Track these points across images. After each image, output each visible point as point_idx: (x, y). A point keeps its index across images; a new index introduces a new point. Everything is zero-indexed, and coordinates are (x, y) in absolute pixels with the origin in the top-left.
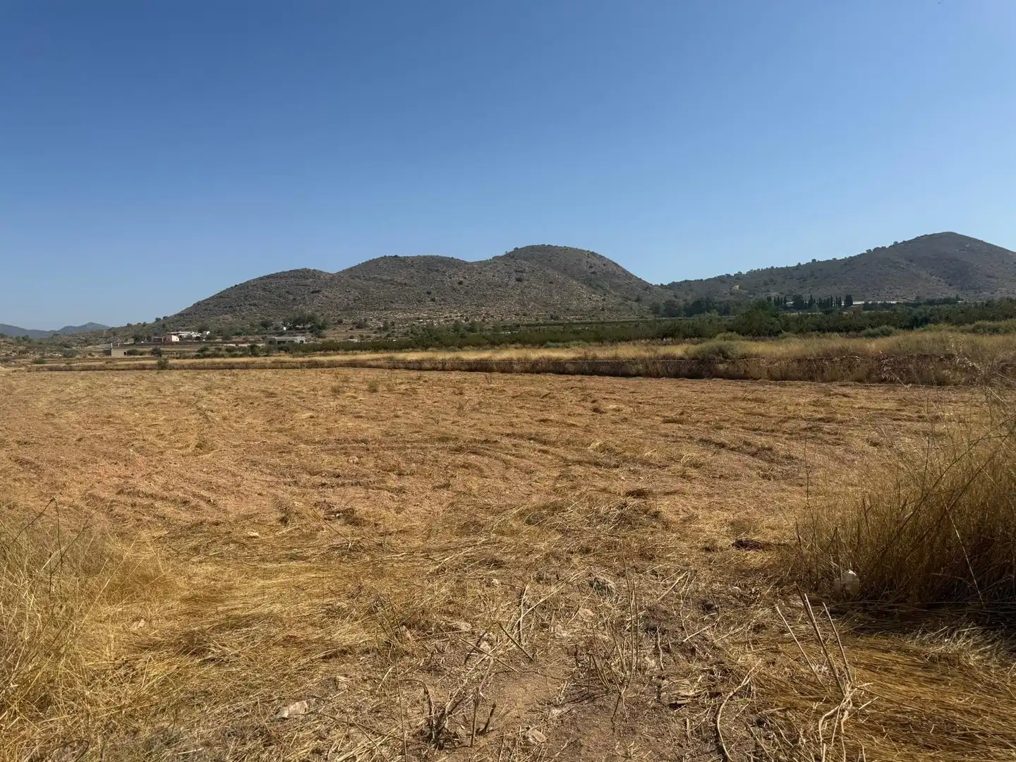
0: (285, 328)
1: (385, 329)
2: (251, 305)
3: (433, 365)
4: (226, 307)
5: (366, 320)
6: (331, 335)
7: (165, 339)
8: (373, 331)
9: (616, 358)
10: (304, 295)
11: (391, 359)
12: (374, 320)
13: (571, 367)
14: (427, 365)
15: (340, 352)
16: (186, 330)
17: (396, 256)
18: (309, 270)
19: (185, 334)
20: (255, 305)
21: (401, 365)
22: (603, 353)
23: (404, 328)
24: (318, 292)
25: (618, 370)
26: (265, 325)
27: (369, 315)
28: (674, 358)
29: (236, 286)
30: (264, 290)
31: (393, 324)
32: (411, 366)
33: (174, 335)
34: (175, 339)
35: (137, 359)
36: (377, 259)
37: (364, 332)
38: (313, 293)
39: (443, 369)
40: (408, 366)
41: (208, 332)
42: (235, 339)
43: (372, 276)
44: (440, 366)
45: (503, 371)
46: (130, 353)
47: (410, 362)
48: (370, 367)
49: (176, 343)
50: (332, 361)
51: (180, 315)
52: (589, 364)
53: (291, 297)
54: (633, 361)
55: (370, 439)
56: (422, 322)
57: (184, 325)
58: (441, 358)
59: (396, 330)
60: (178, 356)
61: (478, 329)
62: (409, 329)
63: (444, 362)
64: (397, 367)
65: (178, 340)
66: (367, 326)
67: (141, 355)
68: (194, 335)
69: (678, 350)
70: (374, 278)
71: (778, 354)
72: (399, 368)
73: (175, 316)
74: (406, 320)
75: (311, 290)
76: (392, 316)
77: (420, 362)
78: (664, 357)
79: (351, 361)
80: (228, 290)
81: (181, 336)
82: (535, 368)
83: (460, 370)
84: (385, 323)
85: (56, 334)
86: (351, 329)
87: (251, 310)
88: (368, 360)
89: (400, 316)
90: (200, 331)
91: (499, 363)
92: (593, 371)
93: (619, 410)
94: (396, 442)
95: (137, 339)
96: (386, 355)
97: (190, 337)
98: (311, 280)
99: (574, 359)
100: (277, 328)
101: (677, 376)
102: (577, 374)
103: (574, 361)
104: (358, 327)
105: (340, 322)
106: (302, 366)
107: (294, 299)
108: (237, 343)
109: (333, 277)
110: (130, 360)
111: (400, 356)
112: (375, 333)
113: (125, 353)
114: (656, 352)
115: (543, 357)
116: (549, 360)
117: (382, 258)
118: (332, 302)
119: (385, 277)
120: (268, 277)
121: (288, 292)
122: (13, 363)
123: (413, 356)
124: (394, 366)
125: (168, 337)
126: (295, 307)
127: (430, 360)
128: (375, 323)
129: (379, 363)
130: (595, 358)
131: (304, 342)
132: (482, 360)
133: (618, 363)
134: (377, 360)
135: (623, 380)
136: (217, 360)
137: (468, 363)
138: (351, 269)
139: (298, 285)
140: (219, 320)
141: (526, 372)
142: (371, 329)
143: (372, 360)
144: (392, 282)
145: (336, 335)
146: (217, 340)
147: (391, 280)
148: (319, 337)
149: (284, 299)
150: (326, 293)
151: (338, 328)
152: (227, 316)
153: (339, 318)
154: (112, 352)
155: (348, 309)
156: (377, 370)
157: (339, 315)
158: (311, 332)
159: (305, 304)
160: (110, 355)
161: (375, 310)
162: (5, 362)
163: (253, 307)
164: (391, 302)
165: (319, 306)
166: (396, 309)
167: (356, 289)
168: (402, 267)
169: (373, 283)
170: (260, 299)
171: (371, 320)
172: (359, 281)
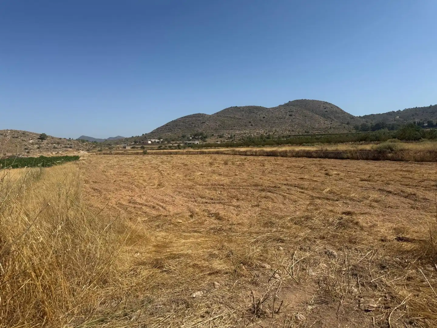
0: (191, 138)
1: (231, 138)
3: (252, 153)
4: (169, 129)
5: (223, 134)
6: (209, 141)
7: (146, 142)
9: (337, 150)
10: (198, 124)
11: (234, 151)
13: (315, 155)
14: (248, 153)
15: (213, 148)
16: (154, 139)
17: (236, 107)
18: (201, 114)
19: (153, 140)
20: (180, 128)
21: (237, 153)
22: (331, 148)
23: (239, 137)
24: (204, 123)
25: (338, 156)
26: (183, 137)
27: (224, 132)
28: (366, 150)
29: (173, 121)
30: (183, 122)
31: (234, 136)
32: (242, 153)
33: (149, 141)
34: (150, 142)
35: (135, 150)
36: (228, 108)
37: (222, 139)
38: (202, 123)
39: (256, 155)
40: (241, 154)
41: (162, 140)
42: (172, 142)
43: (226, 116)
44: (254, 153)
45: (282, 156)
46: (133, 148)
47: (241, 152)
48: (225, 154)
49: (150, 144)
50: (210, 151)
51: (152, 133)
52: (323, 153)
53: (194, 125)
54: (345, 152)
55: (225, 185)
56: (246, 135)
57: (153, 137)
58: (255, 150)
59: (235, 138)
60: (151, 149)
61: (271, 138)
62: (241, 138)
63: (256, 152)
67: (137, 148)
68: (157, 141)
69: (368, 147)
71: (419, 149)
72: (236, 155)
73: (150, 133)
74: (240, 134)
76: (233, 132)
78: (361, 150)
79: (217, 151)
80: (169, 122)
81: (152, 141)
82: (298, 155)
83: (263, 155)
84: (231, 135)
85: (106, 140)
86: (217, 138)
88: (224, 151)
89: (238, 132)
90: (159, 139)
91: (280, 153)
92: (326, 156)
93: (338, 174)
94: (236, 186)
95: (135, 142)
96: (231, 149)
97: (155, 142)
98: (202, 118)
99: (316, 151)
100: (188, 138)
101: (367, 159)
102: (318, 158)
103: (316, 152)
104: (220, 137)
105: (213, 135)
106: (197, 153)
107: (195, 126)
108: (172, 144)
109: (210, 116)
110: (133, 150)
111: (237, 149)
112: (227, 140)
114: (356, 148)
115: (301, 150)
116: (304, 151)
117: (230, 108)
118: (210, 127)
119: (231, 116)
120: (185, 117)
121: (192, 123)
123: (243, 149)
124: (235, 153)
125: (147, 141)
126: (195, 129)
127: (250, 151)
128: (227, 135)
129: (228, 152)
130: (327, 150)
131: (198, 144)
132: (273, 151)
133: (338, 153)
134: (228, 151)
135: (340, 161)
136: (165, 151)
137: (267, 152)
138: (217, 113)
139: (196, 120)
140: (166, 135)
141: (293, 156)
142: (225, 138)
144: (234, 118)
145: (211, 141)
146: (165, 143)
147: (234, 117)
148: (204, 141)
149: (191, 126)
150: (207, 123)
151: (212, 138)
152: (169, 133)
153: (213, 133)
154: (126, 147)
155: (216, 130)
156: (228, 155)
157: (212, 132)
158: (201, 139)
159: (199, 128)
160: (126, 148)
161: (227, 130)
162: (88, 151)
163: (179, 129)
164: (234, 126)
165: (204, 129)
166: (236, 129)
167: (219, 121)
168: (239, 111)
169: (226, 118)
170: (181, 126)
171: (225, 134)
172: (220, 117)
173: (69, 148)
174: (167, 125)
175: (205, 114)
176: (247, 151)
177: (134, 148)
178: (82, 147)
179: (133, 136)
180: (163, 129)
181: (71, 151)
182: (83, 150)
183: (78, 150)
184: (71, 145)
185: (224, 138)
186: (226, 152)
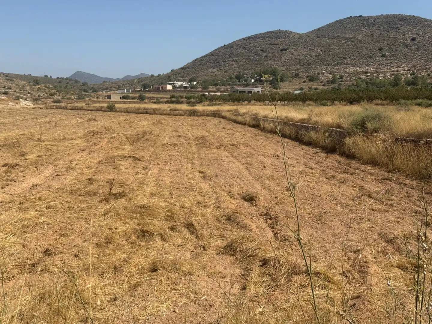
0: (253, 81)
1: (333, 82)
2: (232, 61)
4: (214, 63)
5: (318, 74)
6: (284, 88)
7: (162, 88)
8: (323, 84)
10: (274, 52)
12: (326, 74)
16: (178, 80)
17: (360, 16)
18: (282, 31)
19: (178, 84)
20: (236, 61)
23: (351, 81)
24: (286, 50)
26: (238, 78)
27: (322, 69)
29: (225, 45)
30: (244, 48)
31: (341, 77)
33: (170, 84)
34: (169, 87)
35: (130, 103)
36: (343, 20)
37: (313, 85)
38: (282, 50)
41: (195, 83)
42: (211, 88)
43: (336, 35)
46: (124, 98)
49: (169, 91)
51: (183, 68)
53: (264, 54)
56: (368, 76)
57: (183, 77)
59: (343, 83)
61: (420, 83)
62: (355, 83)
65: (172, 89)
66: (319, 79)
67: (133, 99)
68: (185, 84)
70: (338, 36)
73: (179, 69)
74: (355, 74)
75: (281, 48)
76: (340, 70)
80: (219, 48)
81: (175, 86)
84: (334, 76)
86: (304, 82)
87: (233, 65)
89: (350, 70)
90: (190, 81)
95: (145, 86)
97: (180, 87)
98: (282, 40)
100: (246, 81)
104: (310, 80)
105: (297, 75)
107: (266, 56)
108: (209, 92)
109: (301, 36)
110: (125, 103)
112: (323, 85)
113: (121, 97)
117: (348, 18)
118: (296, 59)
119: (347, 36)
120: (249, 38)
121: (262, 50)
122: (40, 102)
125: (164, 86)
126: (266, 63)
128: (326, 76)
131: (260, 92)
138: (319, 29)
139: (270, 44)
140: (208, 73)
142: (321, 82)
144: (352, 39)
145: (290, 87)
146: (198, 89)
147: (353, 38)
148: (274, 88)
149: (259, 56)
150: (293, 51)
151: (294, 80)
152: (214, 70)
153: (298, 72)
154: (112, 96)
155: (307, 64)
157: (298, 70)
158: (270, 84)
159: (274, 60)
160: (110, 98)
161: (329, 65)
162: (36, 100)
163: (234, 63)
164: (344, 58)
165: (285, 62)
166: (347, 64)
167: (319, 46)
168: (364, 26)
169: (336, 41)
170: (240, 56)
171: (323, 74)
172: (323, 39)
173: (3, 94)
174: (212, 54)
175: (291, 32)
177: (128, 99)
178: (29, 93)
180: (204, 62)
181: (3, 100)
182: (26, 99)
183: (18, 98)
184: (10, 88)
185: (318, 81)
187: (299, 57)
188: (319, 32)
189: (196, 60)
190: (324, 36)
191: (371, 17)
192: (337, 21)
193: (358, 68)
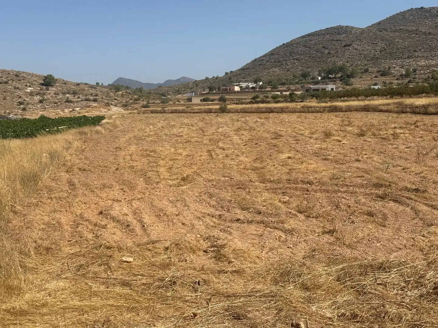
0: (320, 78)
1: (407, 75)
2: (294, 59)
4: (275, 62)
5: (389, 68)
6: (358, 83)
7: (230, 89)
8: (396, 78)
10: (336, 49)
11: (400, 104)
12: (397, 68)
14: (432, 110)
16: (246, 82)
17: (422, 8)
18: (343, 27)
19: (244, 85)
20: (297, 59)
21: (408, 110)
23: (425, 74)
24: (349, 46)
26: (304, 76)
27: (392, 64)
29: (284, 44)
30: (305, 46)
31: (415, 71)
32: (417, 110)
33: (237, 85)
34: (237, 89)
35: (208, 105)
36: (404, 12)
37: (387, 79)
38: (345, 46)
40: (415, 111)
41: (261, 83)
42: (281, 88)
43: (398, 28)
47: (417, 107)
48: (381, 111)
49: (238, 92)
50: (349, 106)
51: (243, 69)
53: (326, 51)
57: (244, 78)
59: (417, 76)
60: (238, 102)
62: (430, 75)
64: (404, 111)
65: (239, 90)
66: (391, 74)
67: (212, 101)
68: (251, 85)
70: (401, 29)
72: (406, 112)
73: (238, 70)
74: (428, 67)
75: (344, 44)
76: (412, 64)
77: (425, 107)
79: (365, 106)
80: (277, 48)
81: (241, 87)
84: (407, 70)
85: (160, 86)
86: (376, 77)
87: (294, 63)
88: (380, 105)
89: (422, 63)
90: (256, 82)
95: (211, 89)
96: (396, 101)
97: (247, 87)
98: (343, 35)
100: (313, 78)
104: (382, 75)
105: (366, 71)
106: (323, 110)
107: (329, 53)
108: (281, 91)
109: (363, 31)
110: (204, 105)
112: (397, 79)
113: (201, 100)
117: (409, 10)
118: (360, 54)
119: (410, 28)
120: (309, 35)
121: (324, 47)
122: (130, 108)
124: (402, 110)
125: (232, 87)
126: (329, 60)
129: (389, 107)
131: (334, 90)
134: (388, 104)
138: (379, 23)
139: (332, 40)
140: (269, 72)
142: (394, 76)
143: (384, 105)
144: (416, 32)
145: (362, 82)
146: (267, 89)
147: (416, 30)
148: (347, 85)
149: (321, 53)
150: (356, 46)
151: (364, 76)
152: (276, 69)
153: (366, 67)
154: (193, 99)
155: (375, 59)
156: (387, 114)
157: (366, 65)
158: (341, 80)
159: (337, 57)
160: (191, 101)
161: (399, 58)
162: (125, 106)
163: (296, 61)
164: (414, 51)
165: (349, 58)
166: (418, 57)
167: (383, 40)
168: (427, 18)
169: (399, 34)
170: (301, 54)
171: (395, 67)
172: (386, 33)
173: (93, 101)
174: (272, 53)
175: (352, 28)
176: (429, 105)
177: (207, 101)
178: (115, 99)
179: (207, 77)
180: (264, 62)
181: (96, 107)
182: (116, 106)
183: (108, 105)
184: (97, 95)
186: (383, 108)
187: (363, 52)
188: (380, 26)
189: (255, 60)
190: (386, 30)
191: (433, 8)
192: (398, 14)
193: (431, 61)
